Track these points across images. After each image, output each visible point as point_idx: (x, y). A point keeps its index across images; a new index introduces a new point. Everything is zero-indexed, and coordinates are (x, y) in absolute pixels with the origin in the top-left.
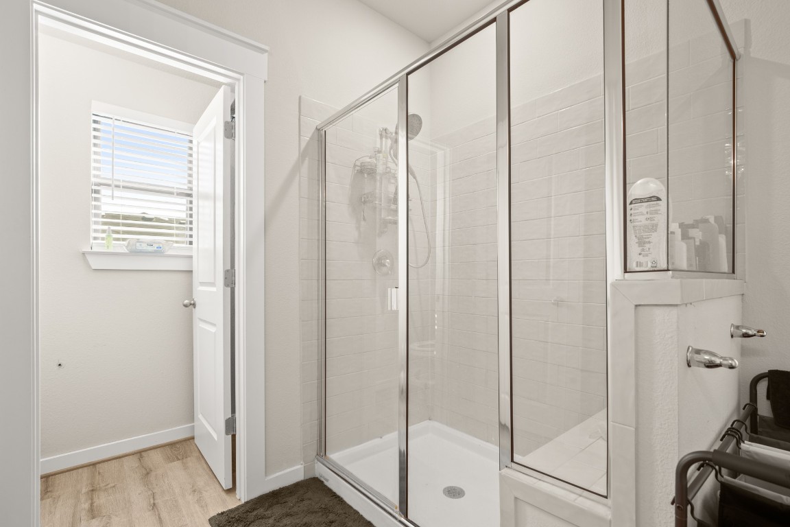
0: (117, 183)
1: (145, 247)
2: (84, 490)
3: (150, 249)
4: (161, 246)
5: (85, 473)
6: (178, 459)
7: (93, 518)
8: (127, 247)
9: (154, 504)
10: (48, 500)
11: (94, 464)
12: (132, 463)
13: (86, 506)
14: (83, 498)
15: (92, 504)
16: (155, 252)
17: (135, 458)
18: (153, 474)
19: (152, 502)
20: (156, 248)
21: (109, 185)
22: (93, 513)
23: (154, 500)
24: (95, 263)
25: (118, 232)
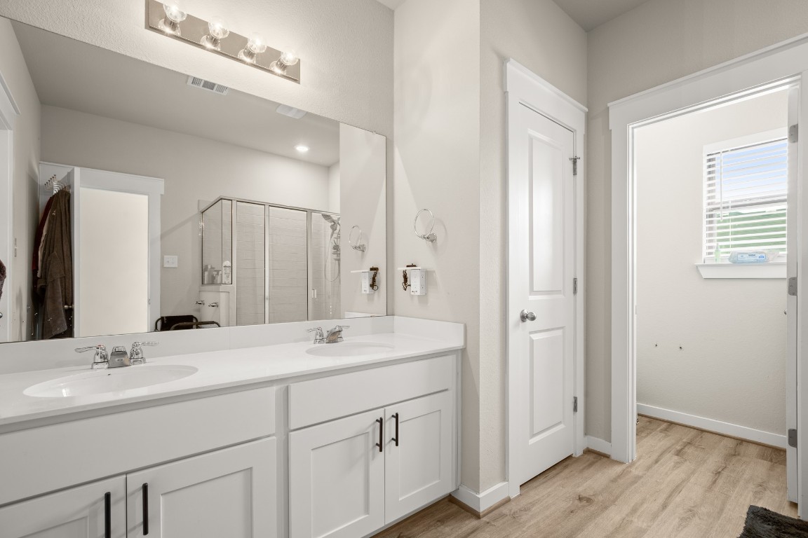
0: (725, 205)
1: (746, 258)
2: (684, 440)
3: (752, 259)
4: (764, 255)
5: (694, 432)
6: (771, 461)
7: (677, 455)
8: (729, 259)
9: (719, 472)
10: (663, 434)
11: (702, 431)
12: (731, 443)
13: (679, 448)
14: (680, 443)
15: (682, 449)
16: (757, 261)
17: (735, 442)
18: (739, 457)
19: (720, 470)
20: (758, 258)
21: (719, 208)
22: (679, 453)
23: (723, 470)
24: (706, 273)
25: (727, 246)
